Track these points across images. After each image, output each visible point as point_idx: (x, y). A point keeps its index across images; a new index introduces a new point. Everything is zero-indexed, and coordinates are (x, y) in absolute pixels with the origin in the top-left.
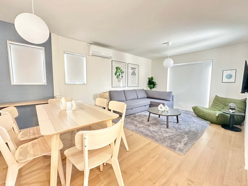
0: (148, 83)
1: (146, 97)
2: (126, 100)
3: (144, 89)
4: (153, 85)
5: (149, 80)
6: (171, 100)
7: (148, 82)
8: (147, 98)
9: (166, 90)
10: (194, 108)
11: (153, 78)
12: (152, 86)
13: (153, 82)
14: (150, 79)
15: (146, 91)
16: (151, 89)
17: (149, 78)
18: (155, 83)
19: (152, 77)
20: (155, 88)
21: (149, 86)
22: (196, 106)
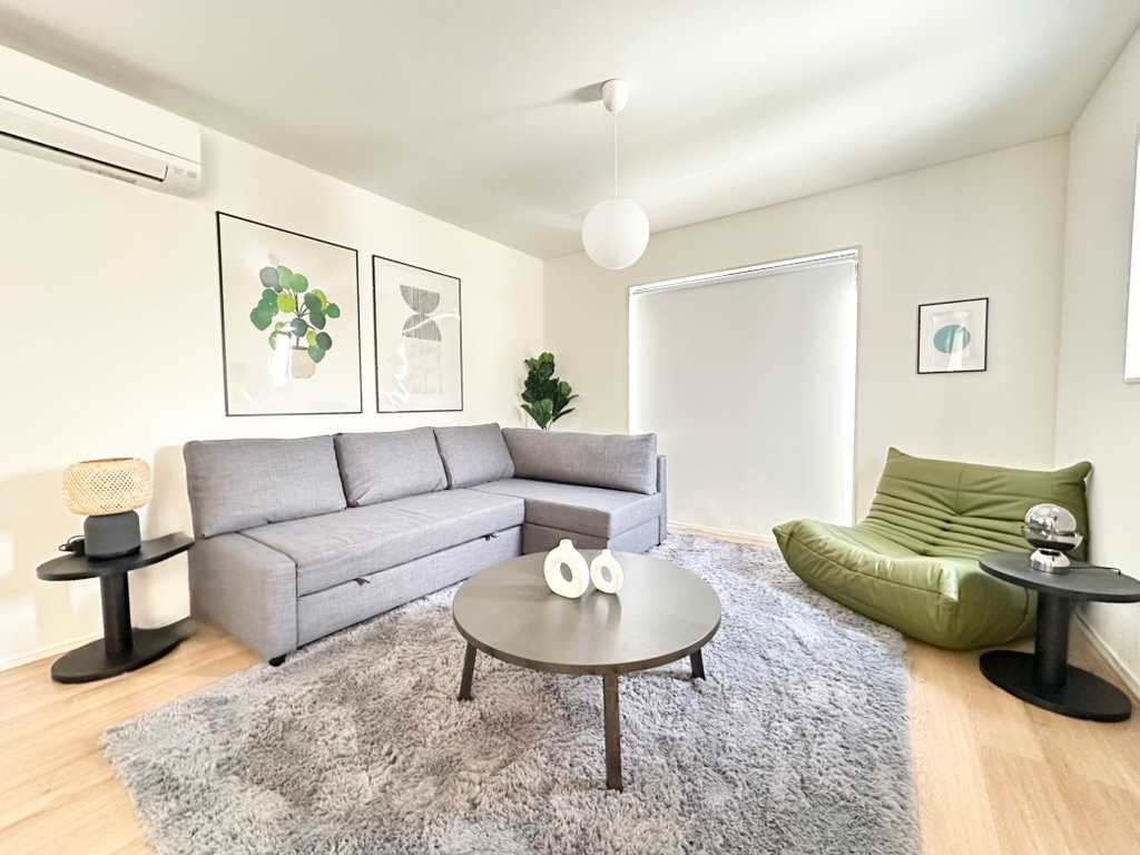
0: (524, 389)
1: (512, 471)
2: (349, 505)
3: (496, 425)
4: (555, 400)
5: (530, 373)
6: (651, 489)
7: (527, 384)
8: (516, 477)
9: (627, 429)
10: (787, 537)
11: (555, 361)
12: (548, 403)
13: (555, 381)
14: (538, 368)
15: (508, 439)
16: (542, 424)
17: (532, 359)
18: (564, 391)
19: (543, 355)
20: (564, 416)
21: (530, 405)
22: (797, 524)
